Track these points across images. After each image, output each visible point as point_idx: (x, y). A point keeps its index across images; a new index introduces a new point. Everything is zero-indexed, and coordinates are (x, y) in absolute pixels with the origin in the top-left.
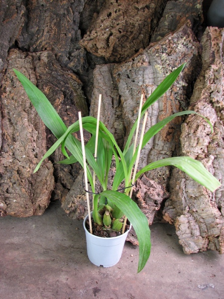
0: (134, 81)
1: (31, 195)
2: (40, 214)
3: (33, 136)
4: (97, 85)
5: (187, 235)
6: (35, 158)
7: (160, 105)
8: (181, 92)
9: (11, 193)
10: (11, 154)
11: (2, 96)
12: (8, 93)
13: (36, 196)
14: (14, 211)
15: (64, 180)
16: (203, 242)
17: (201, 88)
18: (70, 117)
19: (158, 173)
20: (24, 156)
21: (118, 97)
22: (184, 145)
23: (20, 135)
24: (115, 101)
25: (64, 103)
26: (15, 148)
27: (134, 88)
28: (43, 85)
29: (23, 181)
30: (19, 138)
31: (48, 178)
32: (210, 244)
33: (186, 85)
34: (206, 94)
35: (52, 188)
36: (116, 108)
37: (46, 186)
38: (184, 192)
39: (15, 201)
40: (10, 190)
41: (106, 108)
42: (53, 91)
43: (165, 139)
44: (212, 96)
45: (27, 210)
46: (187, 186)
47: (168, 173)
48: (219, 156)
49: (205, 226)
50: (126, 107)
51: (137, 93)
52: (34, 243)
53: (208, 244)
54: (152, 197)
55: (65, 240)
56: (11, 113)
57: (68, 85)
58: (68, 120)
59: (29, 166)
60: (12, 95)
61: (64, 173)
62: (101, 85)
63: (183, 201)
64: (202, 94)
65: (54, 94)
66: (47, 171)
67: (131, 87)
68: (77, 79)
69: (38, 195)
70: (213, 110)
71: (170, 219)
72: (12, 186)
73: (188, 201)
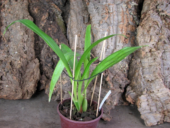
0: (99, 2)
1: (21, 82)
2: (28, 98)
3: (24, 38)
4: (73, 7)
5: (147, 112)
6: (25, 54)
7: (119, 19)
8: (133, 9)
9: (4, 81)
10: (6, 51)
11: (2, 11)
12: (6, 9)
13: (25, 84)
14: (6, 94)
15: (47, 73)
16: (160, 116)
17: (149, 3)
18: (52, 28)
19: (120, 66)
20: (16, 52)
21: (88, 16)
22: (140, 41)
23: (13, 37)
24: (85, 19)
25: (48, 19)
26: (10, 46)
27: (100, 7)
28: (33, 7)
29: (15, 70)
30: (13, 39)
31: (35, 70)
32: (165, 118)
33: (137, 5)
34: (154, 6)
35: (38, 78)
36: (86, 24)
37: (33, 76)
38: (142, 77)
39: (7, 86)
40: (4, 77)
41: (79, 23)
42: (41, 11)
43: (124, 41)
44: (158, 7)
45: (17, 93)
46: (144, 73)
47: (127, 66)
48: (166, 50)
49: (161, 104)
50: (94, 21)
51: (102, 10)
52: (22, 121)
53: (164, 118)
54: (118, 81)
55: (48, 118)
56: (8, 23)
57: (51, 8)
58: (51, 30)
59: (20, 59)
60: (9, 10)
61: (48, 67)
62: (75, 7)
63: (142, 85)
64: (150, 6)
65: (42, 13)
66: (34, 65)
67: (98, 7)
68: (58, 8)
69: (26, 83)
70: (159, 17)
71: (132, 100)
72: (5, 74)
73: (146, 84)
